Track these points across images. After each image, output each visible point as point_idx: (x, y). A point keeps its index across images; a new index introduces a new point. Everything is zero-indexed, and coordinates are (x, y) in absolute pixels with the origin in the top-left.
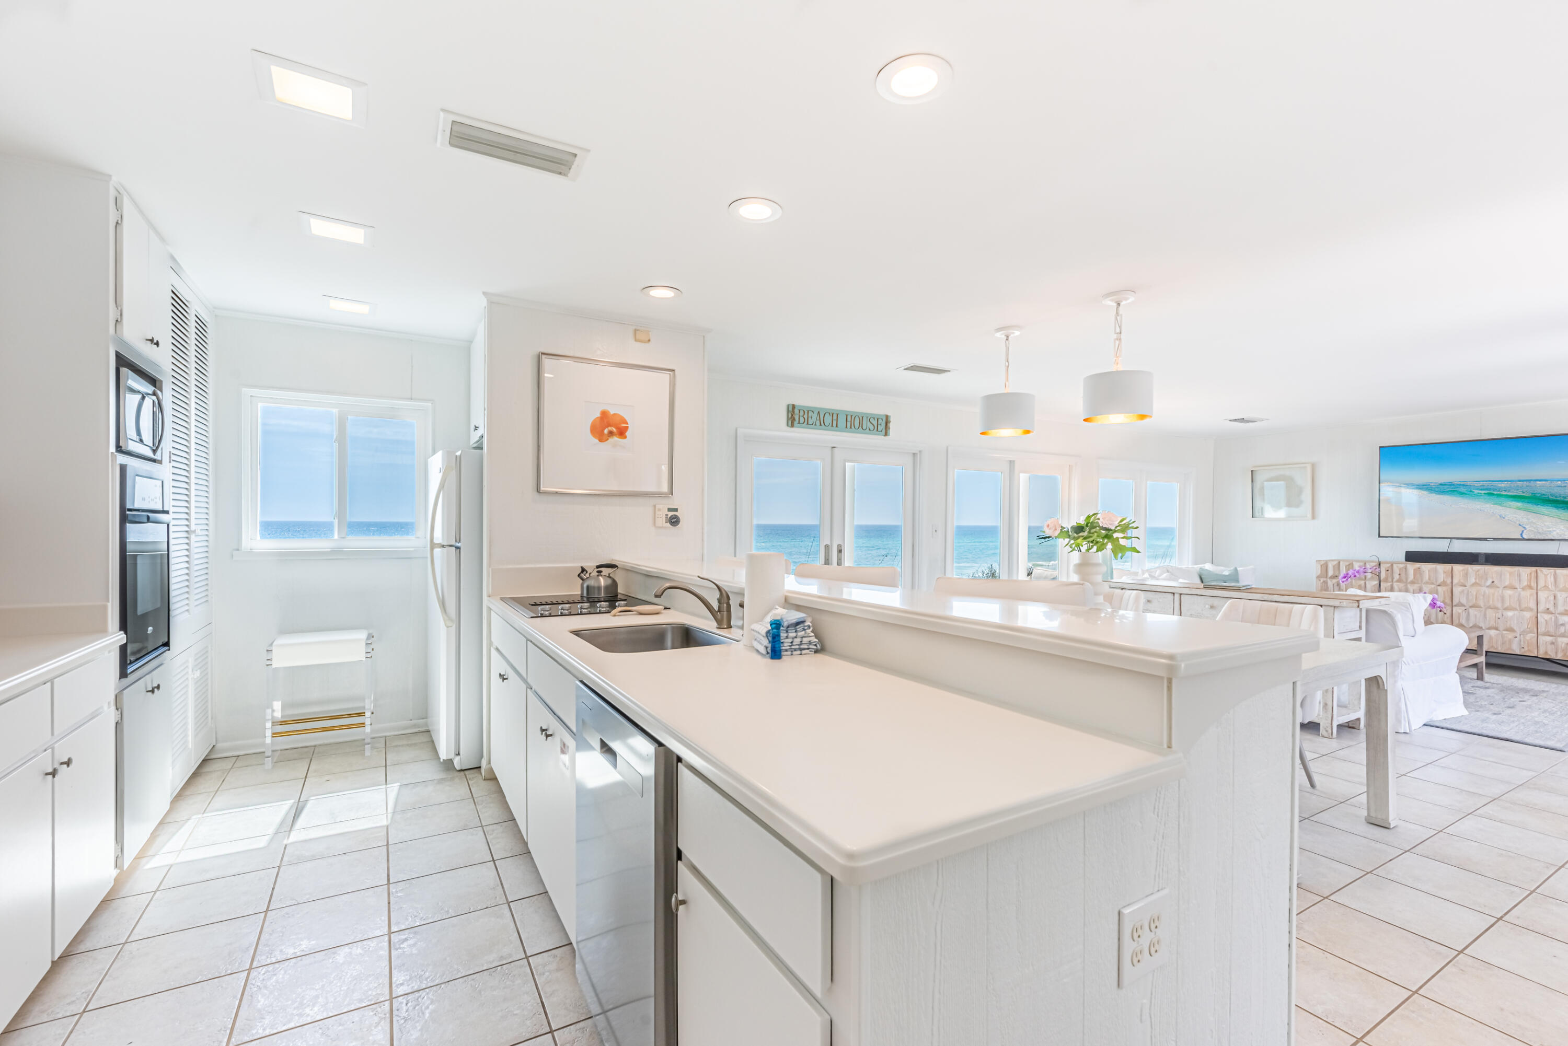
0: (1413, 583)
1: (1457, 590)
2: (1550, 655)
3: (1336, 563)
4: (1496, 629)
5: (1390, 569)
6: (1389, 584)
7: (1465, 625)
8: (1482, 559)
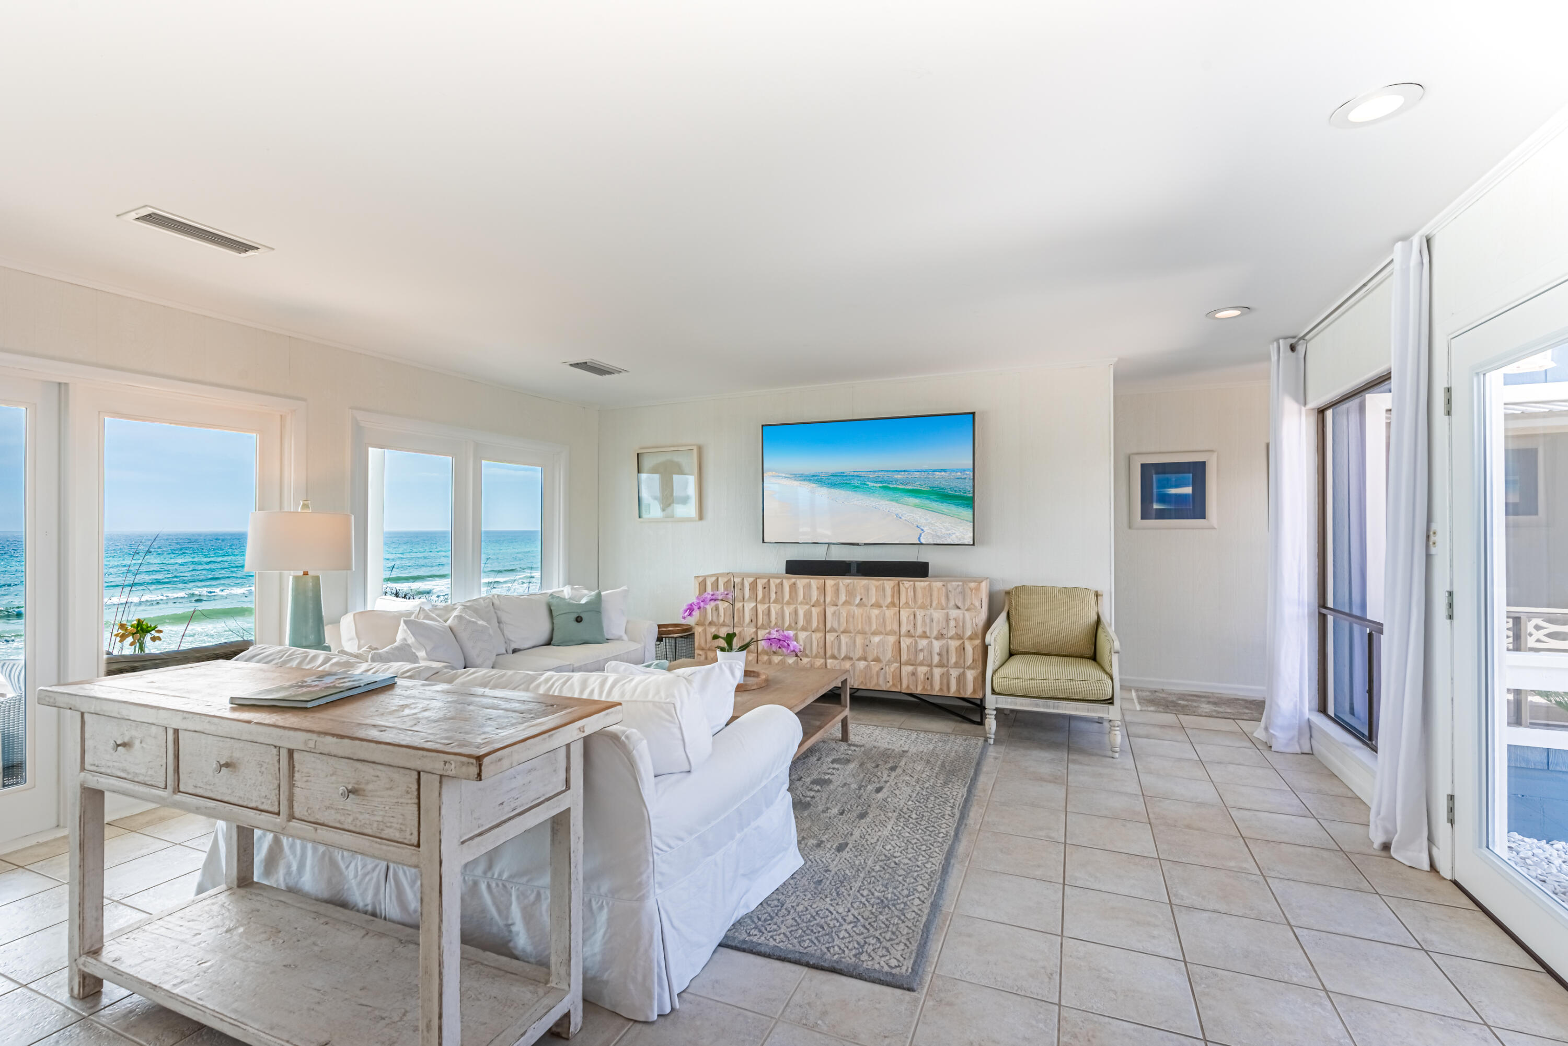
0: (788, 603)
1: (830, 611)
2: (911, 689)
3: (714, 579)
4: (865, 659)
5: (767, 586)
6: (766, 606)
7: (838, 656)
8: (855, 569)
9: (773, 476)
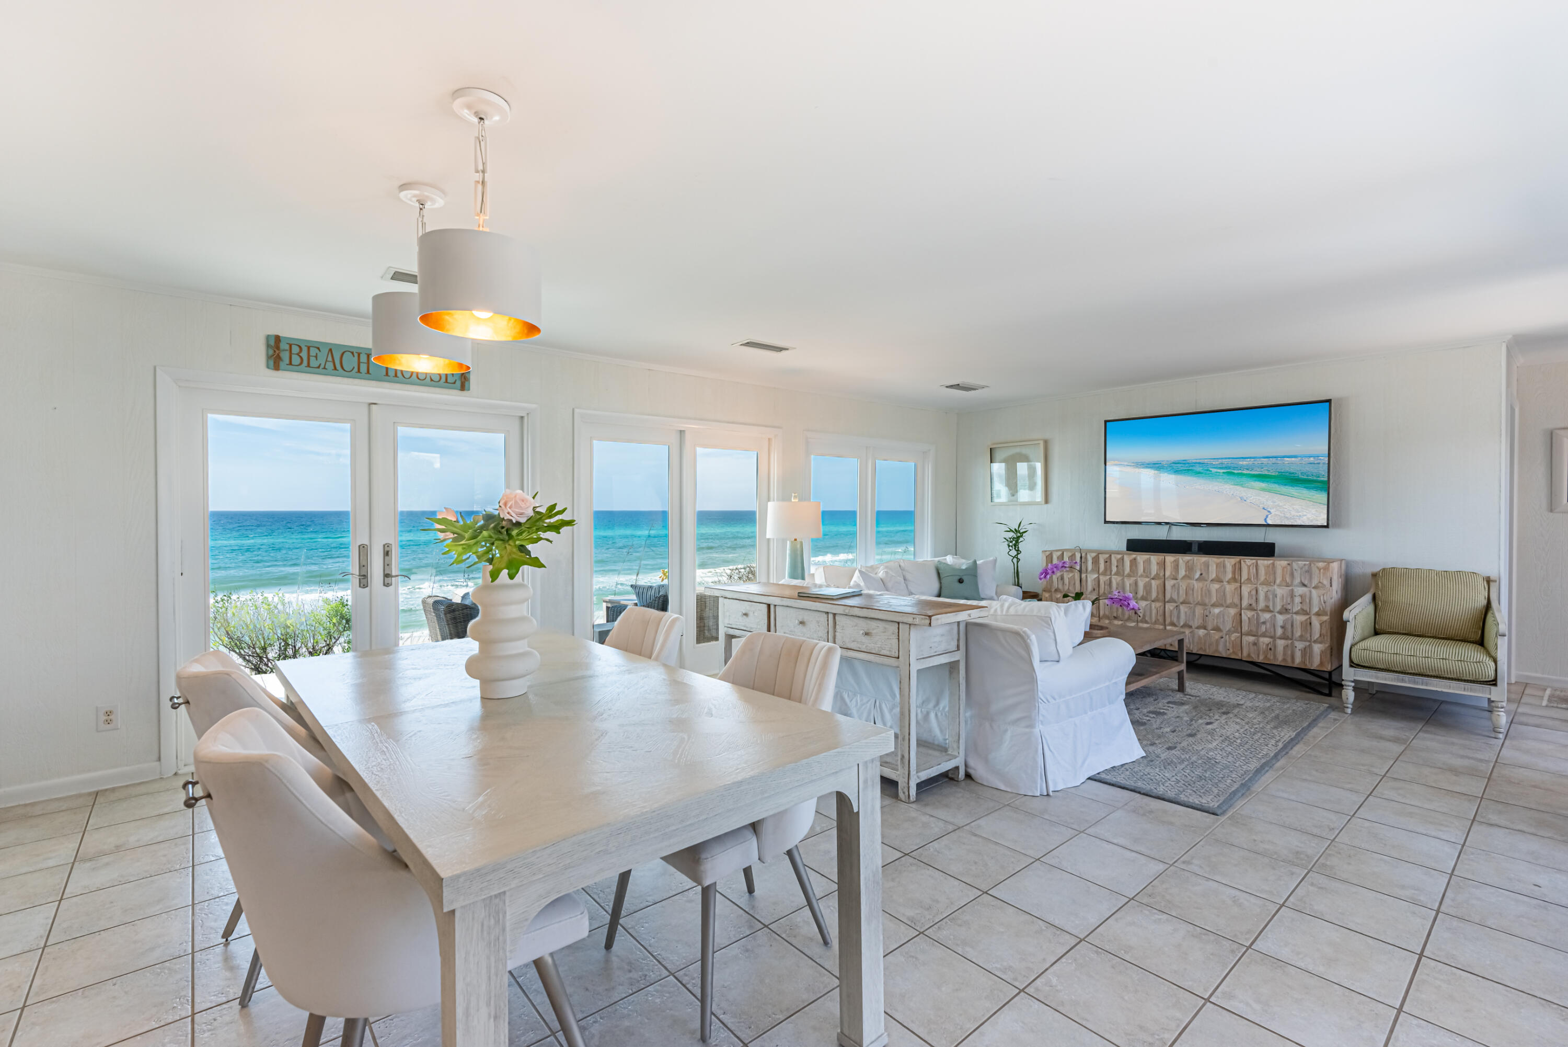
0: (1129, 576)
1: (1169, 584)
2: (1252, 658)
3: (1059, 553)
4: (1205, 628)
5: (1108, 560)
6: (1108, 577)
7: (1177, 624)
8: (1195, 548)
9: (1116, 465)
